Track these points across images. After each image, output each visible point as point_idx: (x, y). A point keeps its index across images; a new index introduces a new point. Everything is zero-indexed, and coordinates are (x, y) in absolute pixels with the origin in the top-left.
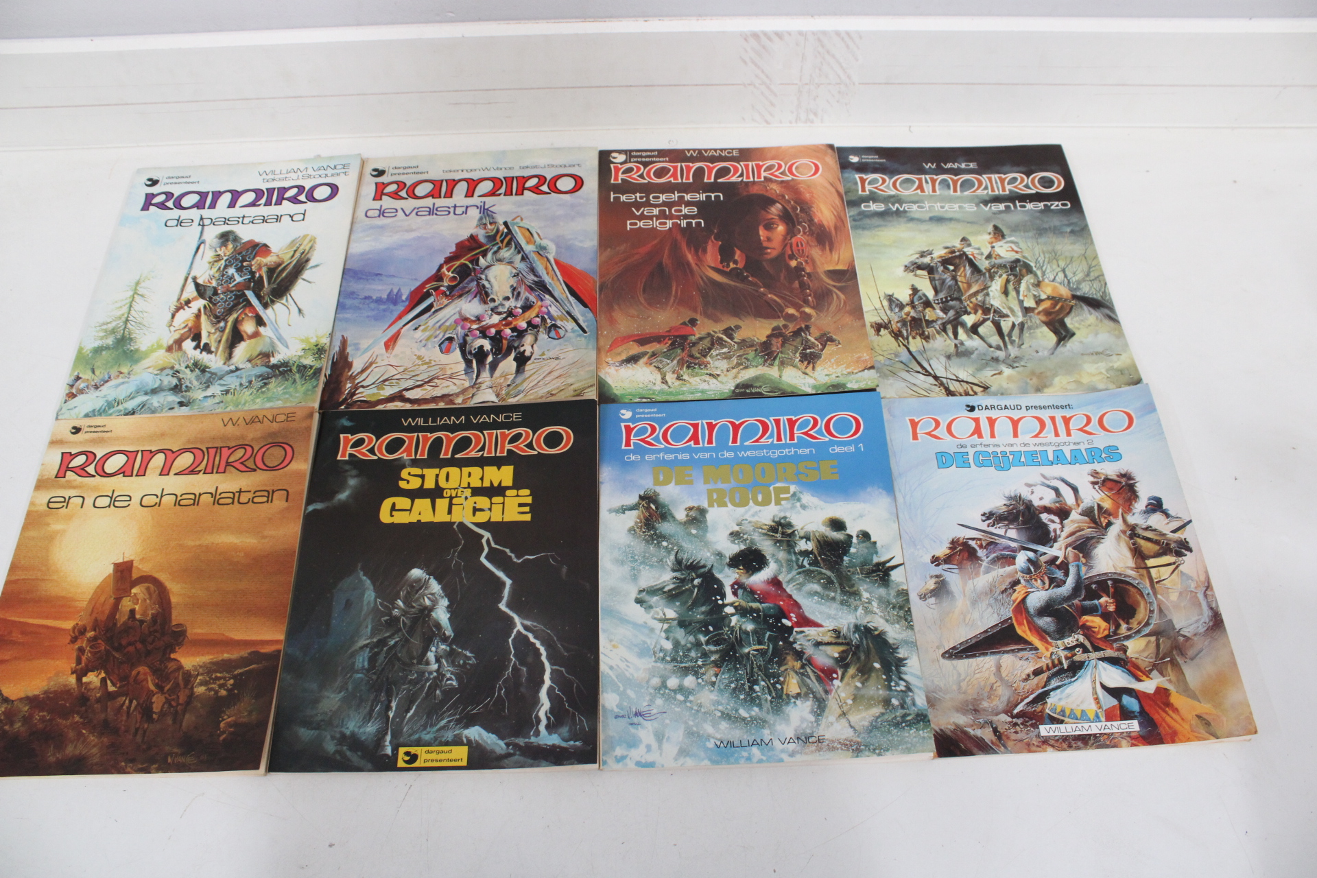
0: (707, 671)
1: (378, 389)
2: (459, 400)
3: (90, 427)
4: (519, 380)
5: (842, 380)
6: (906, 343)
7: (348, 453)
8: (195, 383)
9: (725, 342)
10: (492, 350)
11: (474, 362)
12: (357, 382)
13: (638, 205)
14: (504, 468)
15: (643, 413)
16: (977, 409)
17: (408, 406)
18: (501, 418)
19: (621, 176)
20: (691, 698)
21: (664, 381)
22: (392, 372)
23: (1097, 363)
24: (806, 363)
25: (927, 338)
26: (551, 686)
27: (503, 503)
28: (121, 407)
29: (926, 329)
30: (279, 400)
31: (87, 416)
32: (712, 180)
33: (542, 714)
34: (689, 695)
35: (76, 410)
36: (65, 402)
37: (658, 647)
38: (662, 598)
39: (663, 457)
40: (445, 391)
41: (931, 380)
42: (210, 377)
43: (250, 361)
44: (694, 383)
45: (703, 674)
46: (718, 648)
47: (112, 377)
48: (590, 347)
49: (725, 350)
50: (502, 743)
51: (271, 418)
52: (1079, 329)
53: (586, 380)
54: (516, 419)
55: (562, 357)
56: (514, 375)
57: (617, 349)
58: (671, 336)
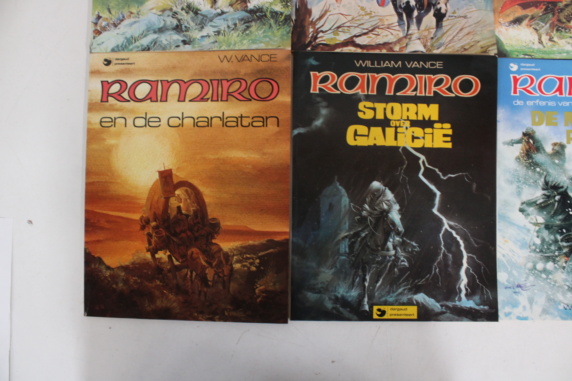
0: (560, 259)
1: (334, 35)
2: (397, 49)
3: (117, 59)
4: (439, 34)
7: (318, 87)
8: (192, 24)
10: (416, 5)
11: (404, 15)
12: (317, 27)
14: (432, 106)
15: (525, 67)
17: (359, 51)
18: (428, 65)
20: (550, 276)
21: (541, 42)
22: (343, 20)
26: (467, 268)
27: (432, 134)
28: (137, 44)
30: (261, 42)
31: (113, 50)
33: (462, 287)
34: (549, 274)
35: (104, 45)
36: (94, 38)
37: (532, 242)
38: (536, 209)
39: (538, 103)
40: (385, 40)
42: (203, 19)
43: (231, 5)
44: (561, 44)
45: (558, 261)
46: (568, 244)
47: (126, 17)
48: (489, 9)
50: (438, 305)
51: (257, 57)
53: (488, 38)
54: (439, 66)
55: (468, 16)
56: (435, 30)
57: (506, 11)
58: (545, 2)
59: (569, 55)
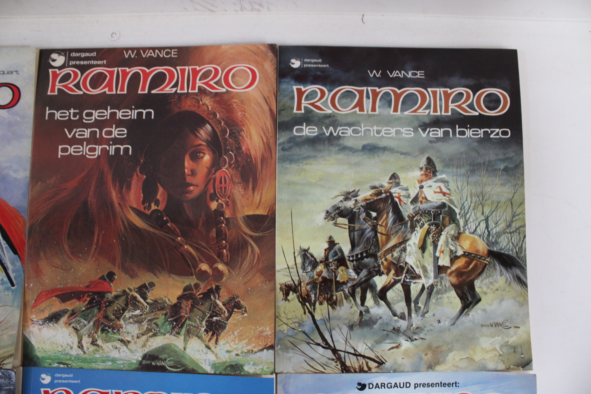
5: (240, 360)
6: (312, 310)
9: (139, 302)
13: (70, 125)
15: (61, 378)
16: (367, 387)
19: (58, 86)
21: (81, 346)
23: (494, 337)
24: (210, 334)
25: (333, 304)
29: (335, 293)
32: (146, 92)
41: (329, 353)
44: (106, 349)
48: (16, 304)
49: (138, 312)
52: (485, 293)
53: (7, 346)
57: (41, 305)
58: (90, 292)
59: (115, 364)
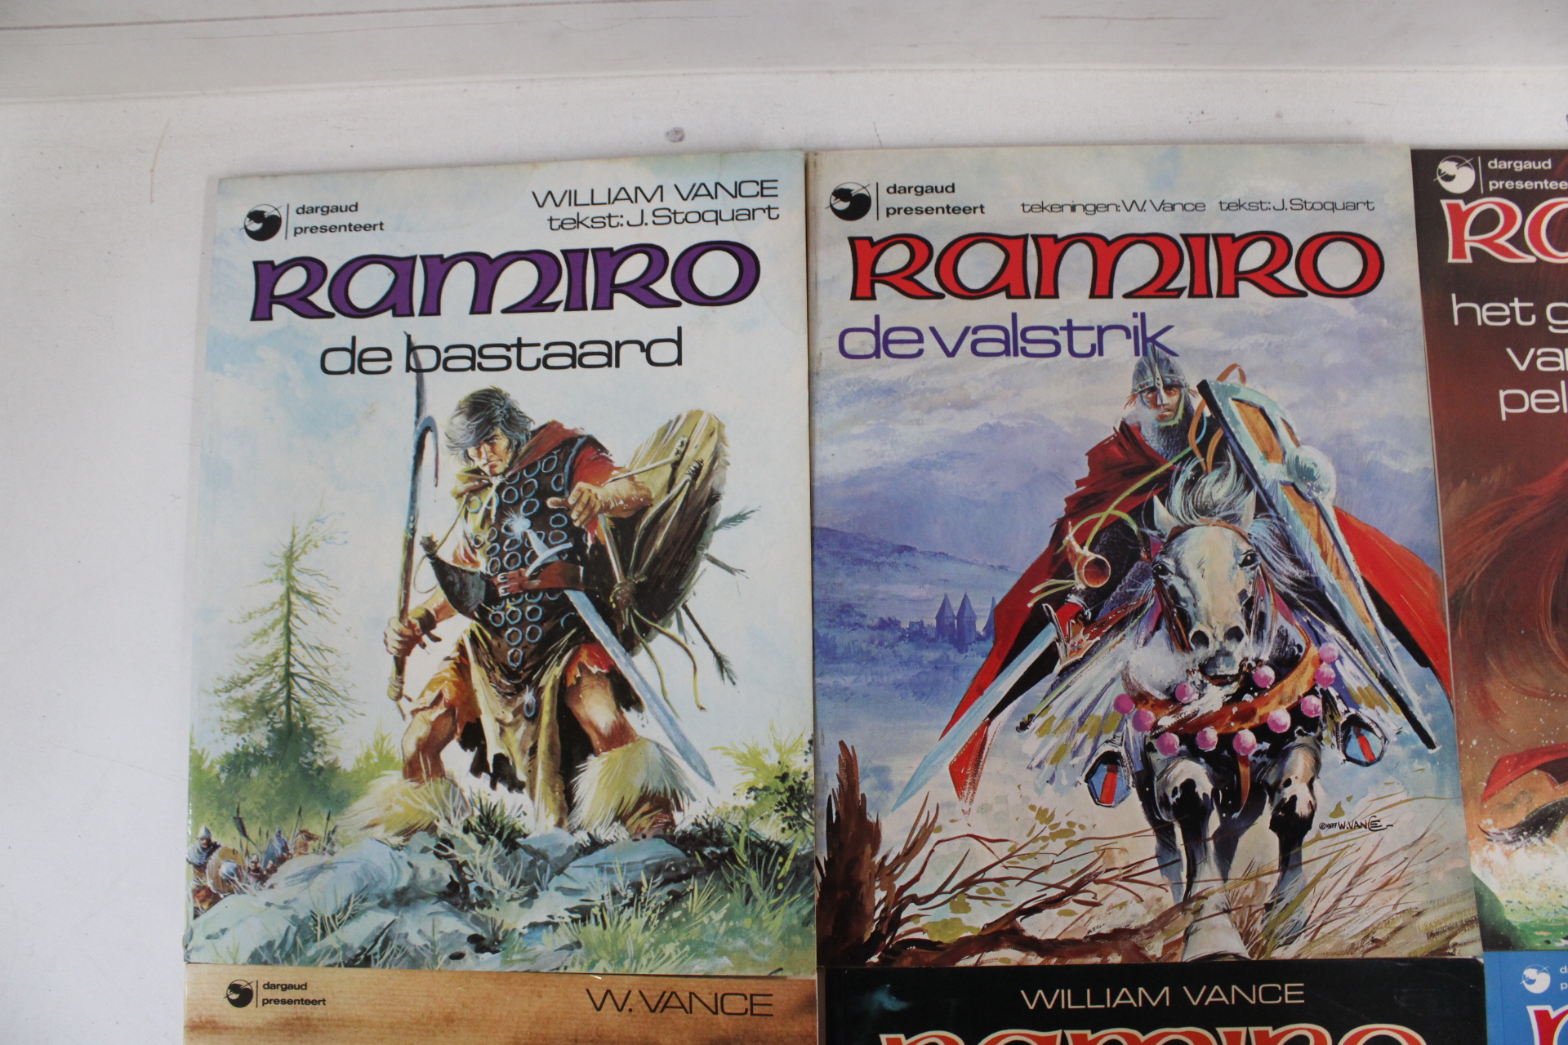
1: (954, 910)
2: (1155, 949)
3: (269, 986)
4: (1291, 891)
8: (500, 881)
10: (1215, 792)
11: (1178, 830)
12: (898, 883)
13: (1522, 339)
17: (1035, 960)
18: (1255, 997)
19: (1470, 241)
22: (982, 858)
28: (331, 940)
30: (721, 953)
31: (255, 958)
35: (226, 939)
36: (196, 916)
40: (1119, 920)
42: (532, 864)
43: (621, 818)
47: (291, 851)
48: (1448, 793)
51: (710, 1001)
53: (1450, 901)
54: (1290, 997)
55: (1384, 824)
56: (1278, 875)
57: (1504, 792)
